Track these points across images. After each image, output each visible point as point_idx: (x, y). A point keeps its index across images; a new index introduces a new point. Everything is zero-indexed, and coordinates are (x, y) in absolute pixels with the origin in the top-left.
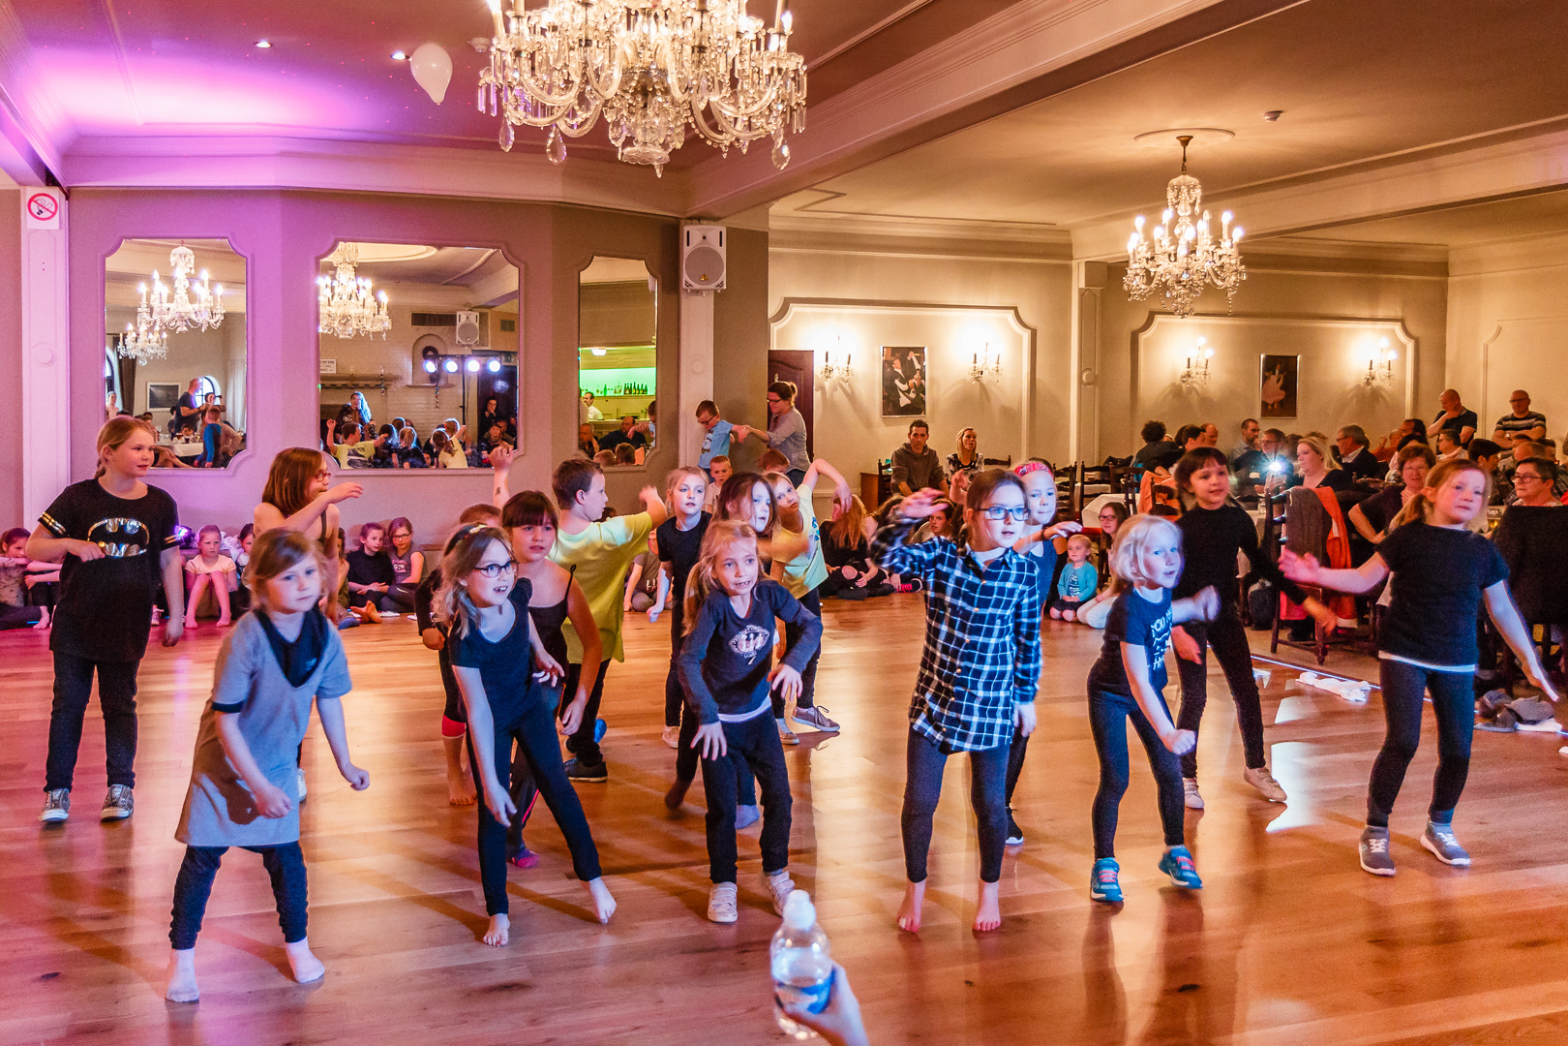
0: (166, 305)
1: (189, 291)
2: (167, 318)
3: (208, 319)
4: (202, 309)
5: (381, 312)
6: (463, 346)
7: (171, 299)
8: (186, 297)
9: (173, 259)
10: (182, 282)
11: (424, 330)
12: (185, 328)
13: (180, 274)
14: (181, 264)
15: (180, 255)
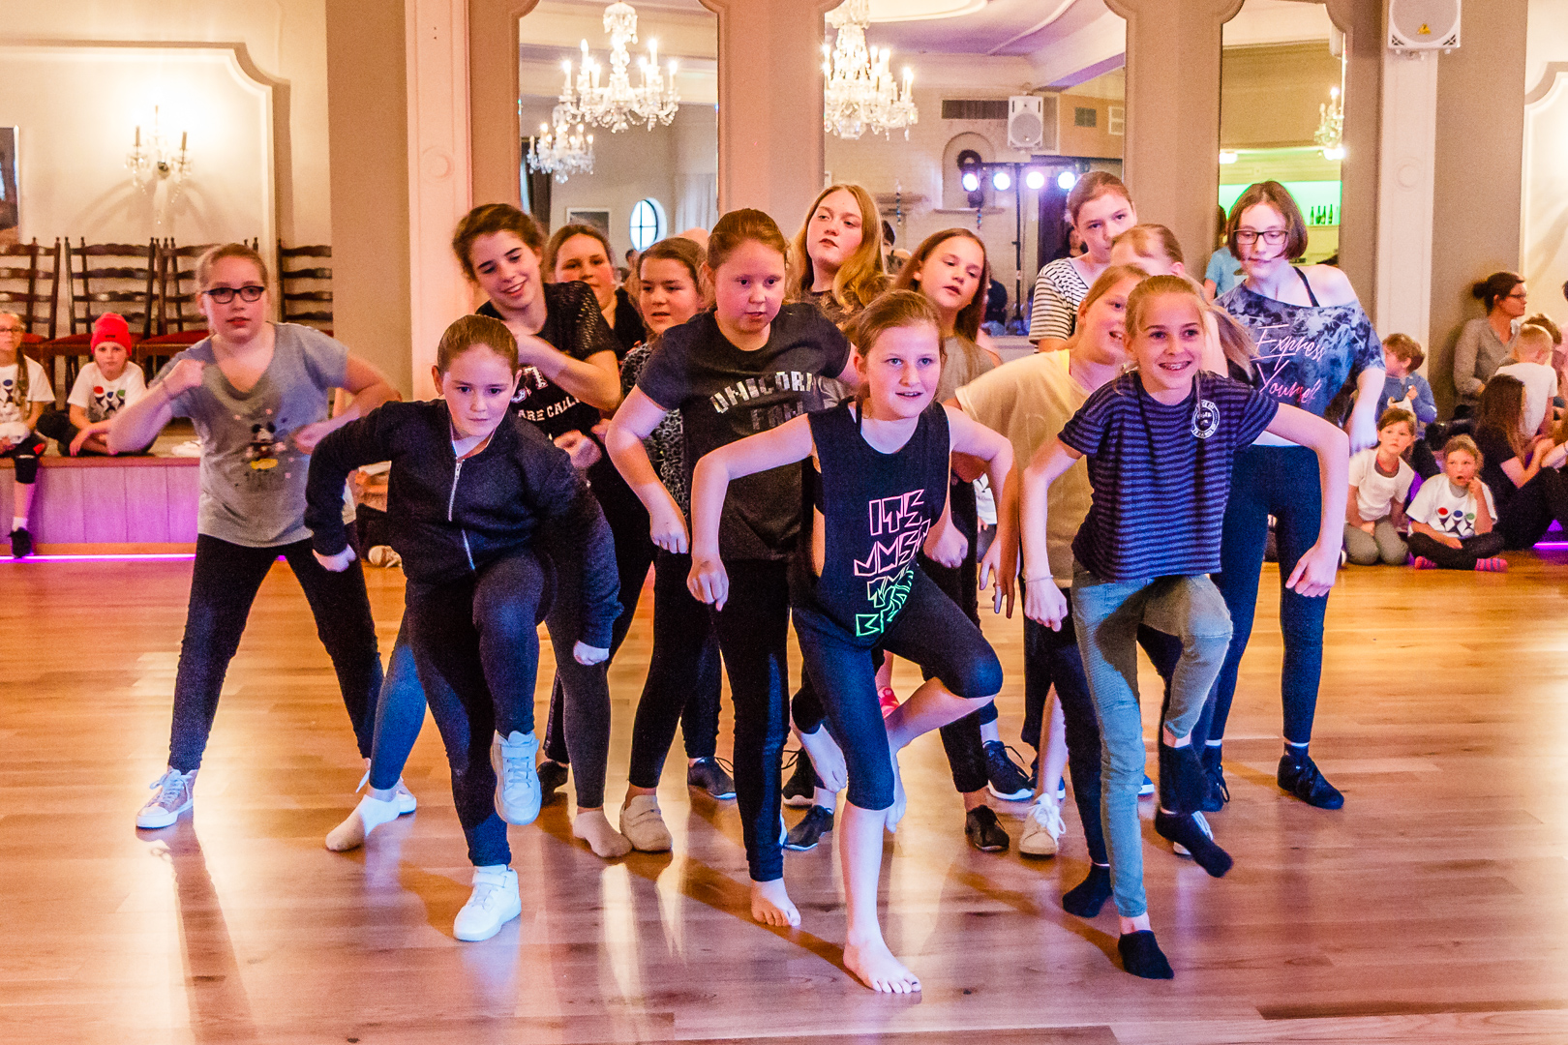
0: (598, 91)
1: (631, 69)
2: (599, 110)
4: (648, 95)
5: (902, 98)
6: (1019, 149)
7: (605, 82)
8: (625, 78)
9: (607, 21)
10: (620, 58)
11: (960, 125)
13: (618, 43)
14: (618, 29)
15: (618, 16)
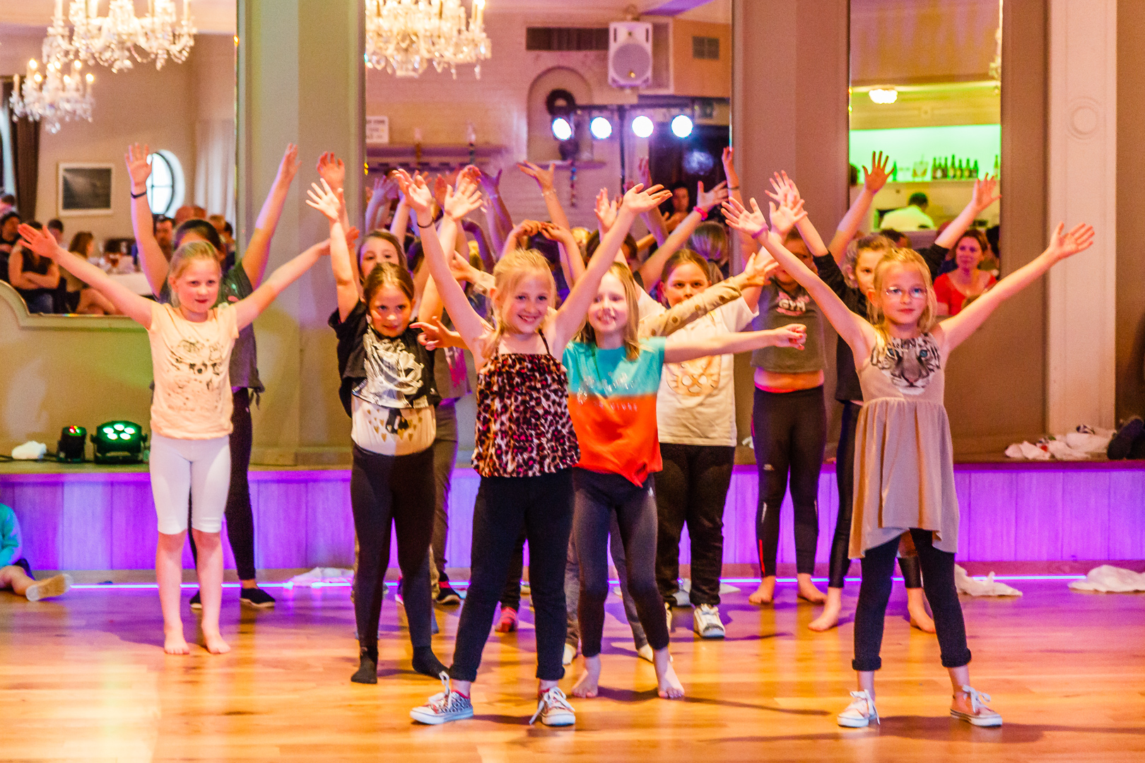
0: (96, 21)
2: (97, 44)
3: (167, 45)
4: (158, 26)
7: (104, 11)
8: (129, 6)
11: (549, 59)
12: (128, 63)
